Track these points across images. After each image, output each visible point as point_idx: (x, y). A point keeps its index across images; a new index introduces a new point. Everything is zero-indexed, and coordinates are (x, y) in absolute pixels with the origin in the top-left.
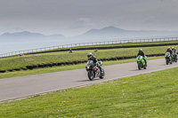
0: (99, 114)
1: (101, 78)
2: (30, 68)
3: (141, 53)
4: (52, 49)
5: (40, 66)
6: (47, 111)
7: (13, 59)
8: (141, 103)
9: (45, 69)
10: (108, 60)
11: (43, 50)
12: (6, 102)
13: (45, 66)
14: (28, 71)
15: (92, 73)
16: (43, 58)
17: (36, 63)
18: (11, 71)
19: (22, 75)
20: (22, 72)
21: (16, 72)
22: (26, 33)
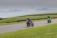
0: (40, 36)
1: (32, 26)
2: (18, 21)
3: (49, 17)
4: (25, 15)
5: (21, 21)
6: (24, 35)
7: (13, 18)
8: (54, 33)
9: (23, 22)
10: (43, 19)
11: (22, 16)
12: (11, 32)
13: (23, 21)
14: (18, 22)
15: (28, 24)
16: (22, 18)
17: (20, 20)
18: (12, 22)
19: (16, 24)
20: (16, 22)
21: (14, 23)
22: (17, 10)
